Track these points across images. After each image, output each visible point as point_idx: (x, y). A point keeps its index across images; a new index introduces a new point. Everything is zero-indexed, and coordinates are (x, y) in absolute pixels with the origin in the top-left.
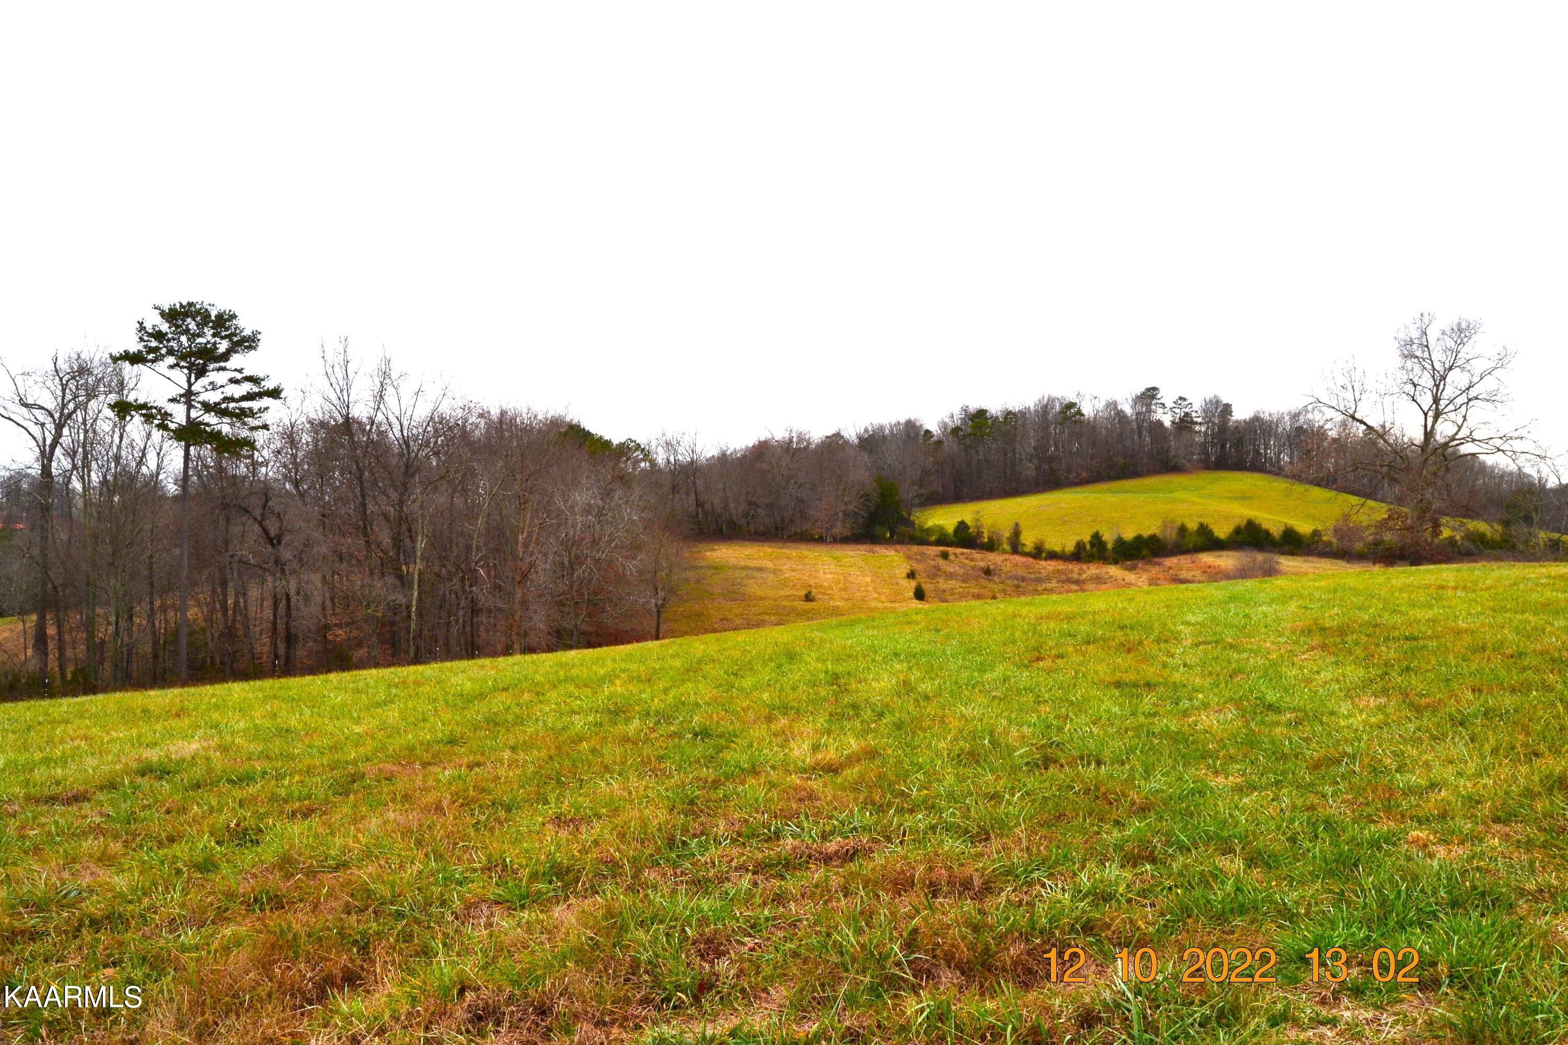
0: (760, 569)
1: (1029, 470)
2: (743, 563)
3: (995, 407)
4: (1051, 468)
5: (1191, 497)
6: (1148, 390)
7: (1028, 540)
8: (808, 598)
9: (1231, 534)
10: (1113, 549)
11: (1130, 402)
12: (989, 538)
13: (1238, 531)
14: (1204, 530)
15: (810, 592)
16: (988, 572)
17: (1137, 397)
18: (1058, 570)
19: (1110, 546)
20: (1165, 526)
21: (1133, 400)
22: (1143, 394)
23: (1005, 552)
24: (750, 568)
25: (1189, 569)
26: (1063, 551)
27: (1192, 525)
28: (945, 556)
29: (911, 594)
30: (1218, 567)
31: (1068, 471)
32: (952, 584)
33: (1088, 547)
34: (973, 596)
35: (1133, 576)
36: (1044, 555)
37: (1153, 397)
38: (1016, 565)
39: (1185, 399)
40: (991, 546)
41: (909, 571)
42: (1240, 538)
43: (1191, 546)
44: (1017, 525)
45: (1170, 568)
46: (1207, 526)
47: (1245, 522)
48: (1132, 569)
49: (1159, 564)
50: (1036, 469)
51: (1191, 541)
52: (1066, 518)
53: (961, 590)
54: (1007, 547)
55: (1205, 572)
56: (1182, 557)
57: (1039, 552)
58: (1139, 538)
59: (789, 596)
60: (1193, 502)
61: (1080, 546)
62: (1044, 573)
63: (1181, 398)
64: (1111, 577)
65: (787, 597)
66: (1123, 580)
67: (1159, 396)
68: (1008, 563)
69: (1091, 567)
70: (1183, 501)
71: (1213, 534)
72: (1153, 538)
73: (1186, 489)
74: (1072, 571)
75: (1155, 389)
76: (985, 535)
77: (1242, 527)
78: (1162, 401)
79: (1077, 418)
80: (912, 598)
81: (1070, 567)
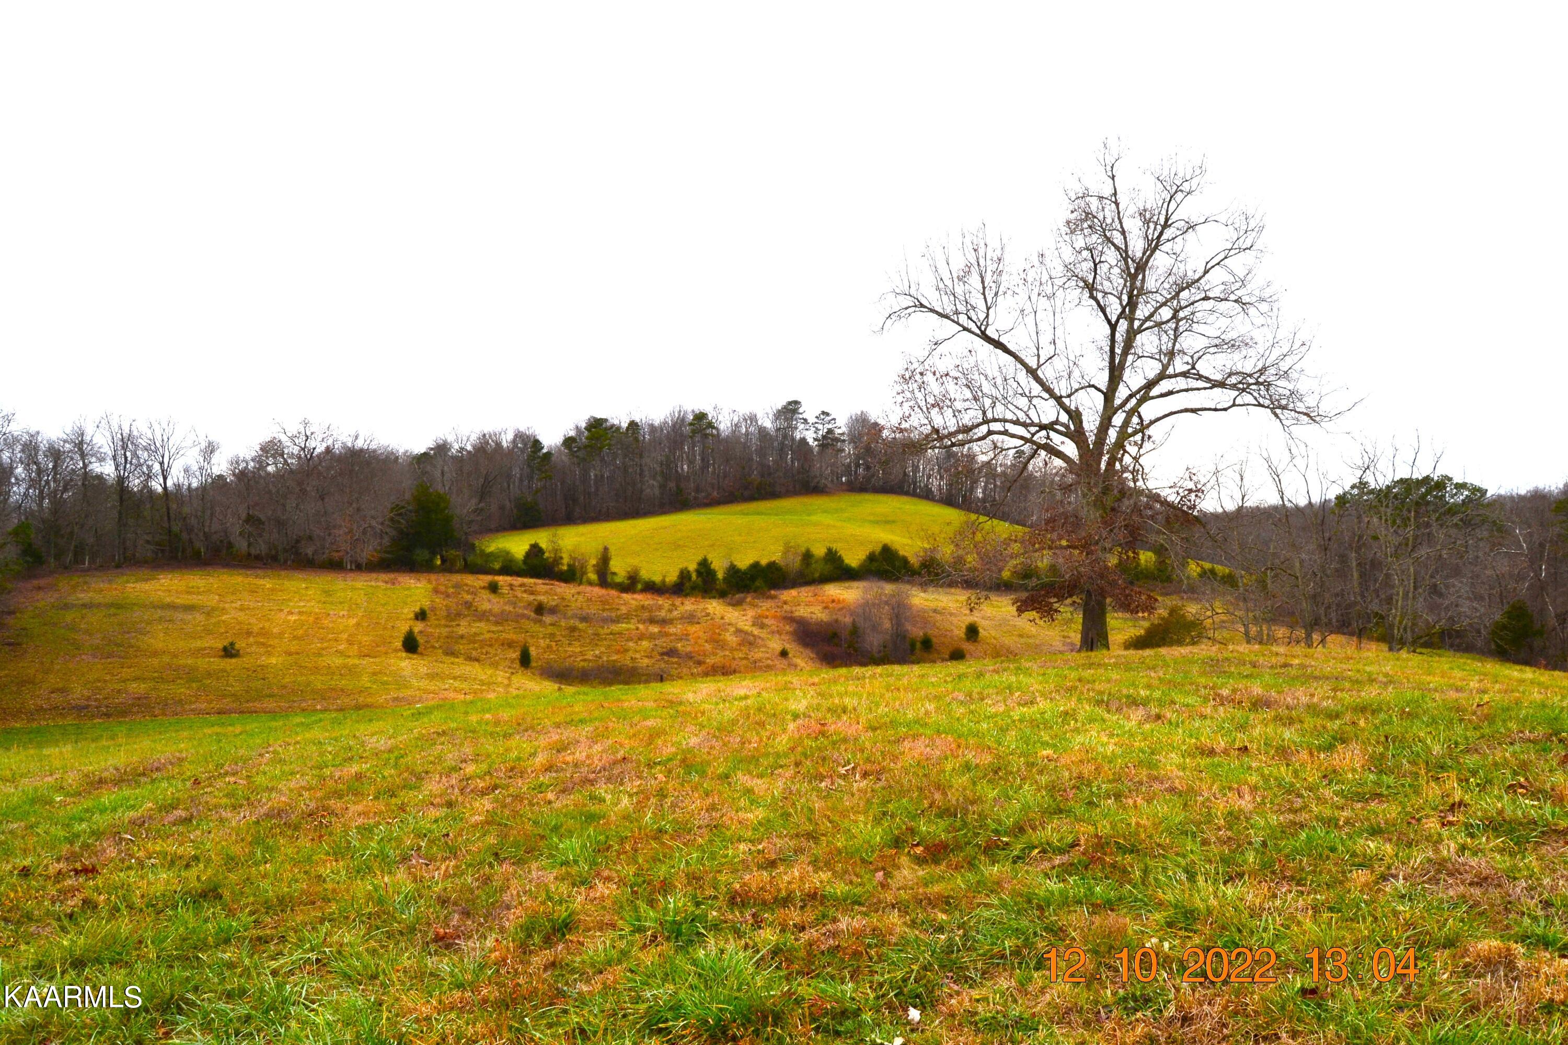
0: (189, 608)
1: (652, 487)
2: (168, 600)
3: (619, 417)
4: (678, 486)
5: (827, 519)
6: (790, 403)
7: (619, 567)
8: (229, 652)
9: (865, 561)
10: (725, 579)
11: (771, 416)
12: (569, 565)
13: (871, 558)
14: (832, 557)
15: (232, 644)
16: (540, 609)
17: (779, 411)
18: (643, 607)
19: (720, 575)
20: (785, 553)
21: (775, 415)
22: (785, 408)
23: (590, 583)
24: (173, 607)
25: (808, 604)
26: (663, 581)
27: (819, 551)
28: (493, 588)
29: (398, 644)
30: (844, 600)
31: (698, 490)
32: (482, 626)
33: (694, 576)
34: (503, 644)
35: (736, 614)
36: (639, 586)
37: (795, 411)
39: (828, 414)
40: (571, 576)
41: (417, 609)
42: (874, 566)
43: (817, 575)
44: (606, 549)
45: (785, 603)
46: (836, 552)
47: (878, 549)
48: (736, 604)
49: (773, 598)
50: (661, 486)
51: (818, 569)
52: (681, 543)
53: (488, 636)
54: (593, 576)
55: (826, 608)
56: (803, 589)
57: (632, 584)
58: (756, 566)
59: (205, 649)
60: (828, 526)
61: (684, 575)
62: (624, 610)
63: (823, 413)
64: (708, 615)
65: (198, 652)
66: (722, 618)
67: (801, 410)
68: (580, 598)
69: (687, 602)
70: (816, 524)
71: (843, 561)
72: (772, 565)
73: (825, 511)
74: (660, 608)
75: (796, 403)
76: (566, 561)
77: (877, 553)
78: (804, 416)
79: (709, 431)
80: (400, 650)
81: (663, 602)
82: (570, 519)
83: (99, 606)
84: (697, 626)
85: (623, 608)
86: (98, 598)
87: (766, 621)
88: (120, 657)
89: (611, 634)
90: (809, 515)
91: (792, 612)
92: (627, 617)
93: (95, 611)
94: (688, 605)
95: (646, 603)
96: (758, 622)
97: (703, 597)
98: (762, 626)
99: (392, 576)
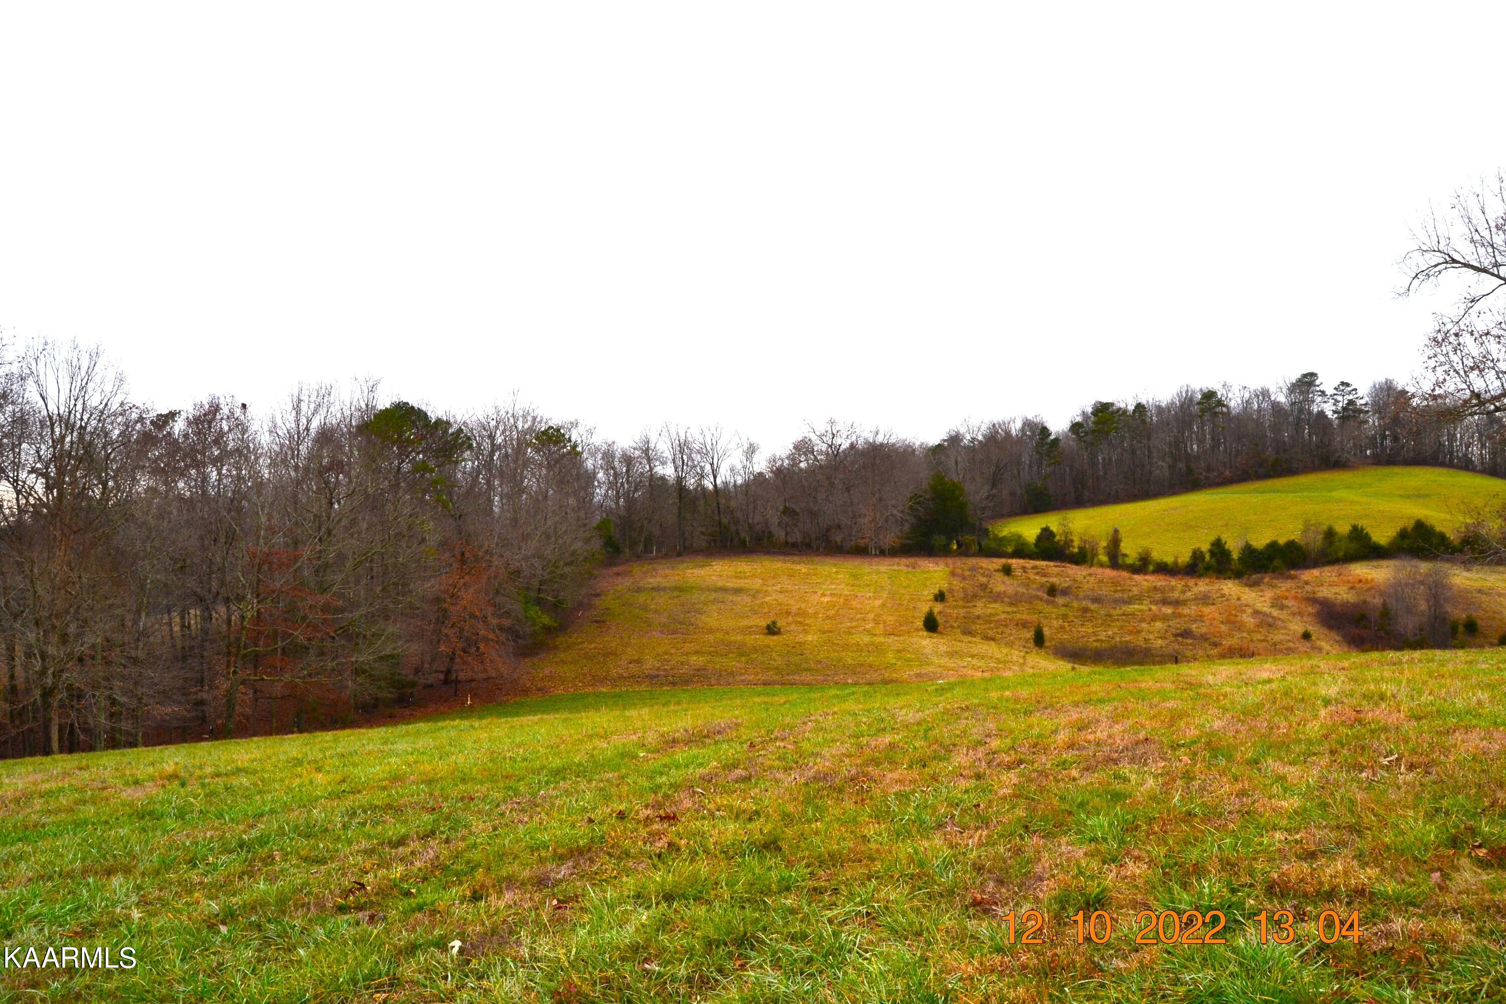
0: (738, 591)
1: (1161, 468)
2: (720, 584)
3: (1125, 400)
4: (1188, 467)
5: (1350, 495)
6: (1305, 376)
7: (1130, 549)
8: (772, 630)
9: (1395, 538)
10: (1240, 559)
11: (1284, 390)
12: (1079, 548)
13: (1403, 534)
14: (1358, 535)
15: (774, 623)
16: (1052, 591)
17: (1293, 385)
18: (1155, 588)
19: (1235, 555)
20: (1305, 531)
21: (1289, 389)
22: (1299, 380)
23: (1102, 565)
24: (724, 590)
25: (1332, 585)
26: (1176, 563)
27: (1343, 528)
28: (1007, 571)
29: (920, 623)
30: (1372, 580)
31: (1209, 469)
32: (997, 607)
33: (1208, 557)
34: (1017, 625)
35: (1253, 595)
36: (1151, 568)
37: (1311, 384)
38: (1101, 581)
39: (1348, 385)
40: (1082, 558)
41: (936, 591)
42: (1406, 543)
43: (1341, 554)
44: (1116, 531)
45: (1307, 583)
46: (1362, 529)
47: (1410, 525)
48: (1253, 585)
49: (1293, 578)
50: (1170, 467)
51: (1342, 548)
52: (1193, 523)
53: (1003, 616)
54: (1104, 558)
55: (1352, 588)
56: (1326, 569)
57: (1143, 565)
58: (1273, 545)
59: (751, 627)
60: (1352, 502)
61: (1197, 555)
62: (1136, 591)
63: (1343, 384)
64: (1223, 596)
65: (747, 630)
66: (1239, 599)
67: (1317, 382)
68: (1092, 579)
69: (1200, 583)
70: (1339, 501)
71: (1370, 539)
72: (1291, 545)
73: (1348, 487)
74: (1173, 589)
75: (1313, 375)
76: (1076, 543)
77: (1409, 530)
78: (1322, 388)
79: (1219, 409)
80: (921, 629)
81: (1176, 583)
82: (1080, 502)
83: (665, 589)
84: (1213, 607)
85: (1135, 589)
86: (664, 582)
87: (1286, 602)
88: (683, 634)
89: (1124, 615)
90: (1330, 491)
91: (1314, 593)
92: (1139, 599)
93: (662, 593)
94: (1202, 586)
95: (1159, 584)
96: (1277, 603)
97: (1218, 578)
98: (1282, 608)
99: (911, 560)
